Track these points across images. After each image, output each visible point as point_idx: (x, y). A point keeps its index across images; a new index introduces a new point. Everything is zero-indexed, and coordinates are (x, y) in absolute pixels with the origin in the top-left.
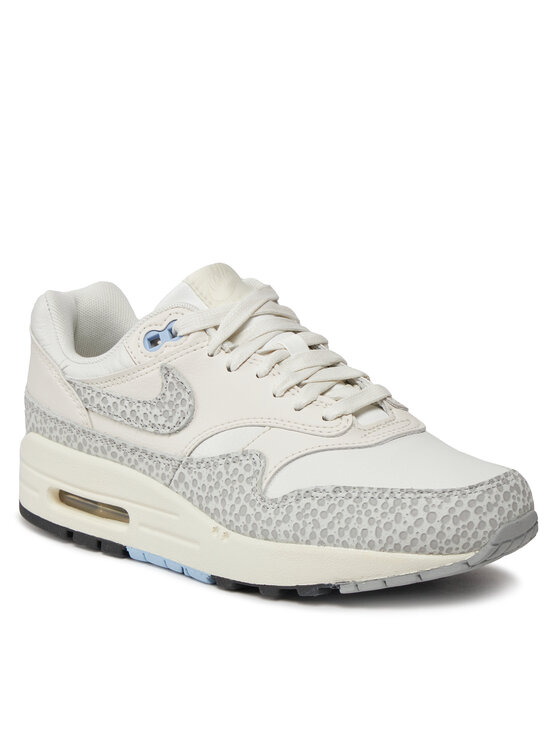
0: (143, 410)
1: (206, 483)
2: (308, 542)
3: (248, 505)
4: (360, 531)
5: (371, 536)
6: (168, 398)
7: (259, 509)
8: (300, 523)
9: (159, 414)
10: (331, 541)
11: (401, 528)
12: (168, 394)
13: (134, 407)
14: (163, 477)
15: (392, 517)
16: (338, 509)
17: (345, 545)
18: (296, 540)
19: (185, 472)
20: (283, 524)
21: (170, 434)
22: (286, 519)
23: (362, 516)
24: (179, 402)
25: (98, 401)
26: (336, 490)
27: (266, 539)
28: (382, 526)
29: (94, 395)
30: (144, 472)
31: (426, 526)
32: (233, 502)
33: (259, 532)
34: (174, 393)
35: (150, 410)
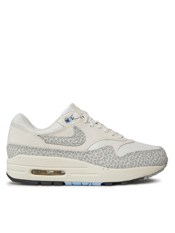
0: (69, 140)
1: (97, 156)
2: (135, 167)
3: (114, 159)
4: (147, 161)
5: (150, 162)
6: (77, 135)
7: (119, 160)
8: (132, 162)
9: (75, 140)
10: (141, 165)
11: (155, 159)
12: (77, 134)
13: (66, 139)
14: (79, 158)
15: (152, 157)
16: (139, 157)
17: (144, 166)
18: (131, 167)
19: (88, 155)
20: (127, 163)
21: (79, 145)
22: (128, 161)
23: (146, 158)
24: (81, 136)
25: (51, 139)
26: (136, 152)
27: (122, 168)
28: (151, 159)
29: (49, 138)
30: (71, 158)
31: (160, 158)
32: (109, 160)
33: (120, 166)
34: (79, 134)
35: (71, 139)
